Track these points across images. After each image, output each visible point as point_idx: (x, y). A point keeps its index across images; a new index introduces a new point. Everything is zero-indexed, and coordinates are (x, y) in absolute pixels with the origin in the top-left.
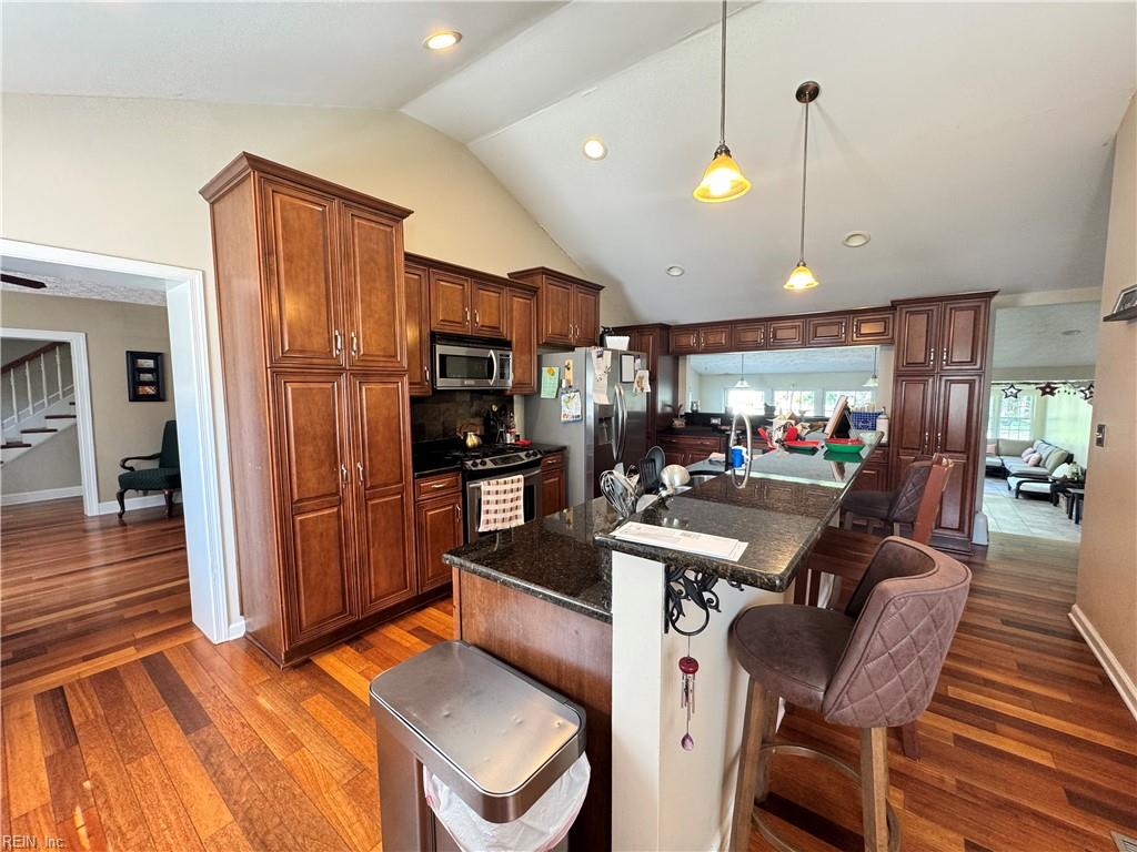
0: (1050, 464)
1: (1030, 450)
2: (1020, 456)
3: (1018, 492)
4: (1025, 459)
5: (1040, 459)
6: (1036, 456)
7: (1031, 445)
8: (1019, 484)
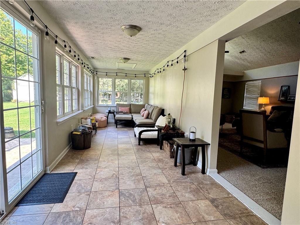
0: (154, 116)
1: (143, 109)
2: (139, 113)
3: (140, 139)
4: (142, 114)
5: (149, 114)
6: (146, 112)
7: (143, 106)
8: (140, 133)
